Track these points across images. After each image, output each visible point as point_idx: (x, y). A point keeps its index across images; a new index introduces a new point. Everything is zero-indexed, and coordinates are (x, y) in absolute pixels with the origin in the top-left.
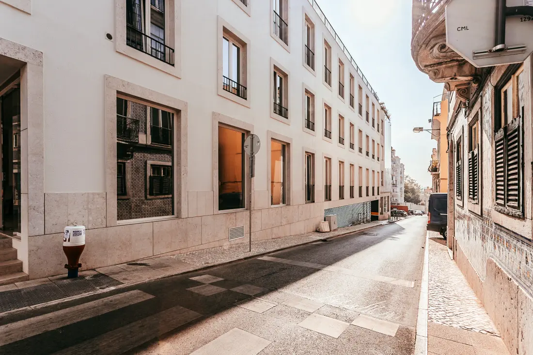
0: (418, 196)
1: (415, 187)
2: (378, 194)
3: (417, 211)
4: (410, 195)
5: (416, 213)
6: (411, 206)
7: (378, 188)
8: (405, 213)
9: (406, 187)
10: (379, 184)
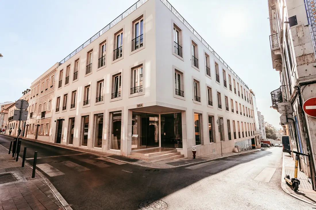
0: (275, 135)
1: (272, 129)
2: (254, 135)
3: (276, 144)
4: (269, 134)
5: (276, 145)
6: (272, 141)
7: (254, 132)
8: (269, 145)
9: (266, 129)
10: (253, 130)
